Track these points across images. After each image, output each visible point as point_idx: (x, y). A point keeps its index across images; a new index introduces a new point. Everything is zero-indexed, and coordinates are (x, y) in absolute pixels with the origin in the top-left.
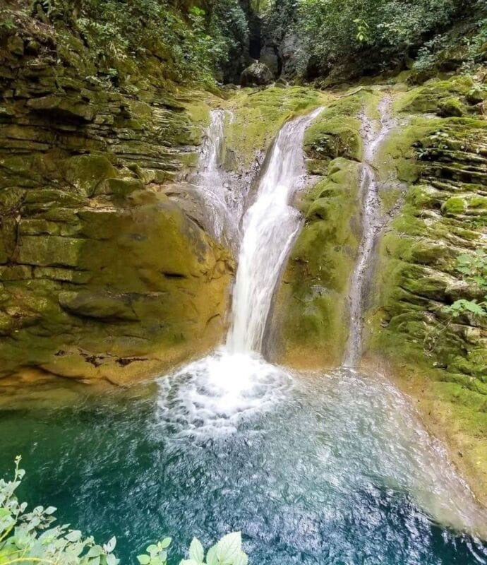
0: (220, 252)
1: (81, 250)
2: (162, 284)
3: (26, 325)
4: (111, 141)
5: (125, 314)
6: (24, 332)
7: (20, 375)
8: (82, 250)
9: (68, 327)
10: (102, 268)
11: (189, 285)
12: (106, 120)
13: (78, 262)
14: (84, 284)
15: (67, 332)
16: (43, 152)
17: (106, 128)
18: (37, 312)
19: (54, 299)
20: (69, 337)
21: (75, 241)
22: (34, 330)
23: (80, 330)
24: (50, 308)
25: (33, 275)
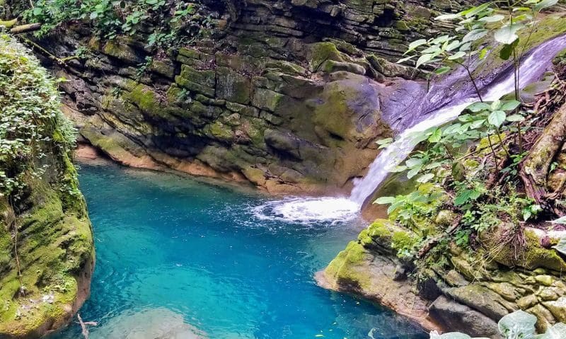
0: (384, 129)
1: (278, 101)
2: (326, 140)
3: (240, 143)
4: (371, 37)
5: (291, 151)
6: (238, 146)
7: (231, 173)
8: (280, 101)
9: (264, 153)
10: (291, 118)
11: (345, 146)
12: (367, 19)
13: (275, 109)
14: (276, 125)
15: (263, 156)
16: (297, 37)
17: (366, 25)
18: (249, 137)
19: (262, 133)
20: (264, 160)
21: (278, 94)
22: (245, 147)
23: (271, 157)
24: (257, 137)
25: (259, 115)
